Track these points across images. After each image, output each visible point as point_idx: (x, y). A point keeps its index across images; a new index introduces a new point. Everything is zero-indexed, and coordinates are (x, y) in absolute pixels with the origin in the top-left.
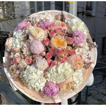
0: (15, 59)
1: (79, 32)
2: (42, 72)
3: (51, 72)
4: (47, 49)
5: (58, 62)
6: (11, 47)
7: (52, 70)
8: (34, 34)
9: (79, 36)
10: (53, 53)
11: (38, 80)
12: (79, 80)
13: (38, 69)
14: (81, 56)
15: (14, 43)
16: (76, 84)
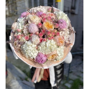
0: (18, 36)
1: (63, 20)
2: (36, 46)
3: (42, 46)
4: (40, 30)
5: (47, 39)
6: (16, 29)
7: (42, 45)
8: (32, 19)
9: (63, 23)
10: (44, 33)
11: (33, 50)
12: (61, 53)
13: (33, 43)
14: (63, 37)
15: (18, 26)
16: (59, 56)
